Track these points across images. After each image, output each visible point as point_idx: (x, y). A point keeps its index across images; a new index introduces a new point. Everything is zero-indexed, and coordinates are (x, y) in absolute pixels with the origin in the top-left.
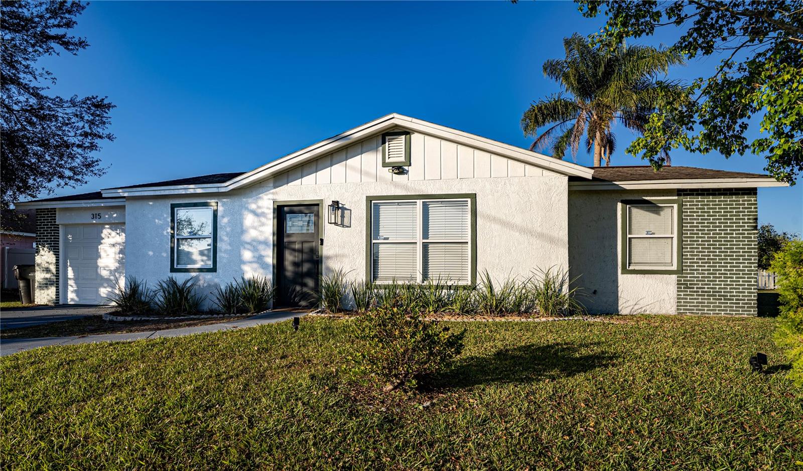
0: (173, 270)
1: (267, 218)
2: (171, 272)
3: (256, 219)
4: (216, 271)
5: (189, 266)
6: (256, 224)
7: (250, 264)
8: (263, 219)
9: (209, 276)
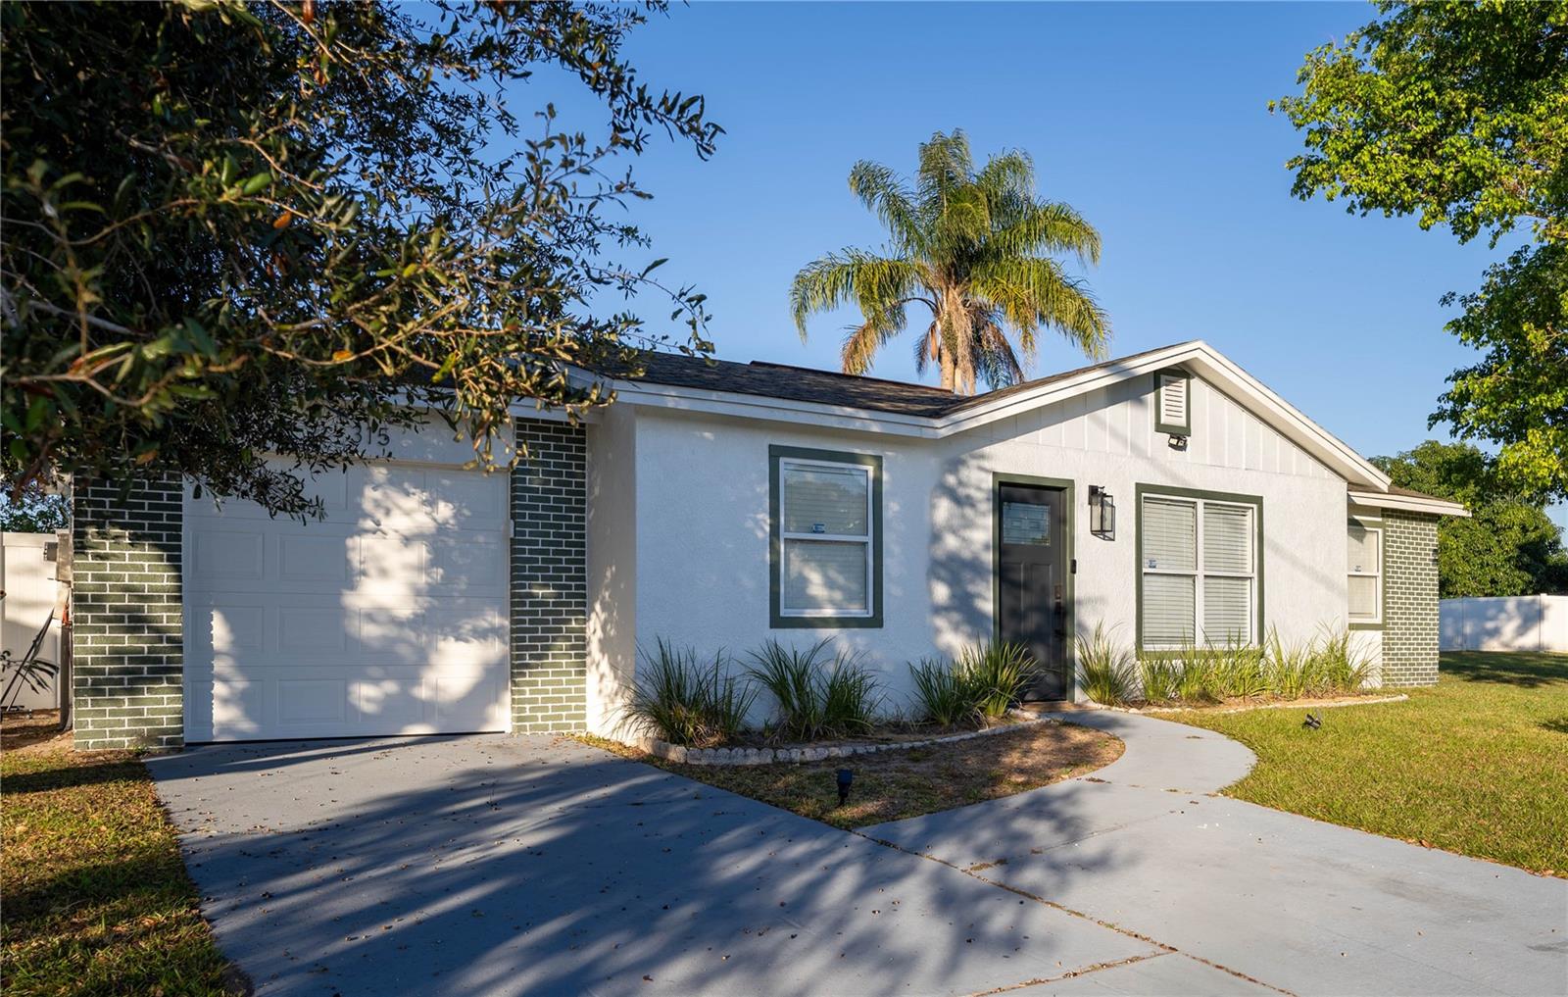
0: (777, 621)
1: (976, 511)
2: (771, 627)
3: (956, 510)
4: (881, 626)
5: (810, 613)
6: (956, 522)
7: (943, 613)
8: (969, 512)
9: (862, 637)
